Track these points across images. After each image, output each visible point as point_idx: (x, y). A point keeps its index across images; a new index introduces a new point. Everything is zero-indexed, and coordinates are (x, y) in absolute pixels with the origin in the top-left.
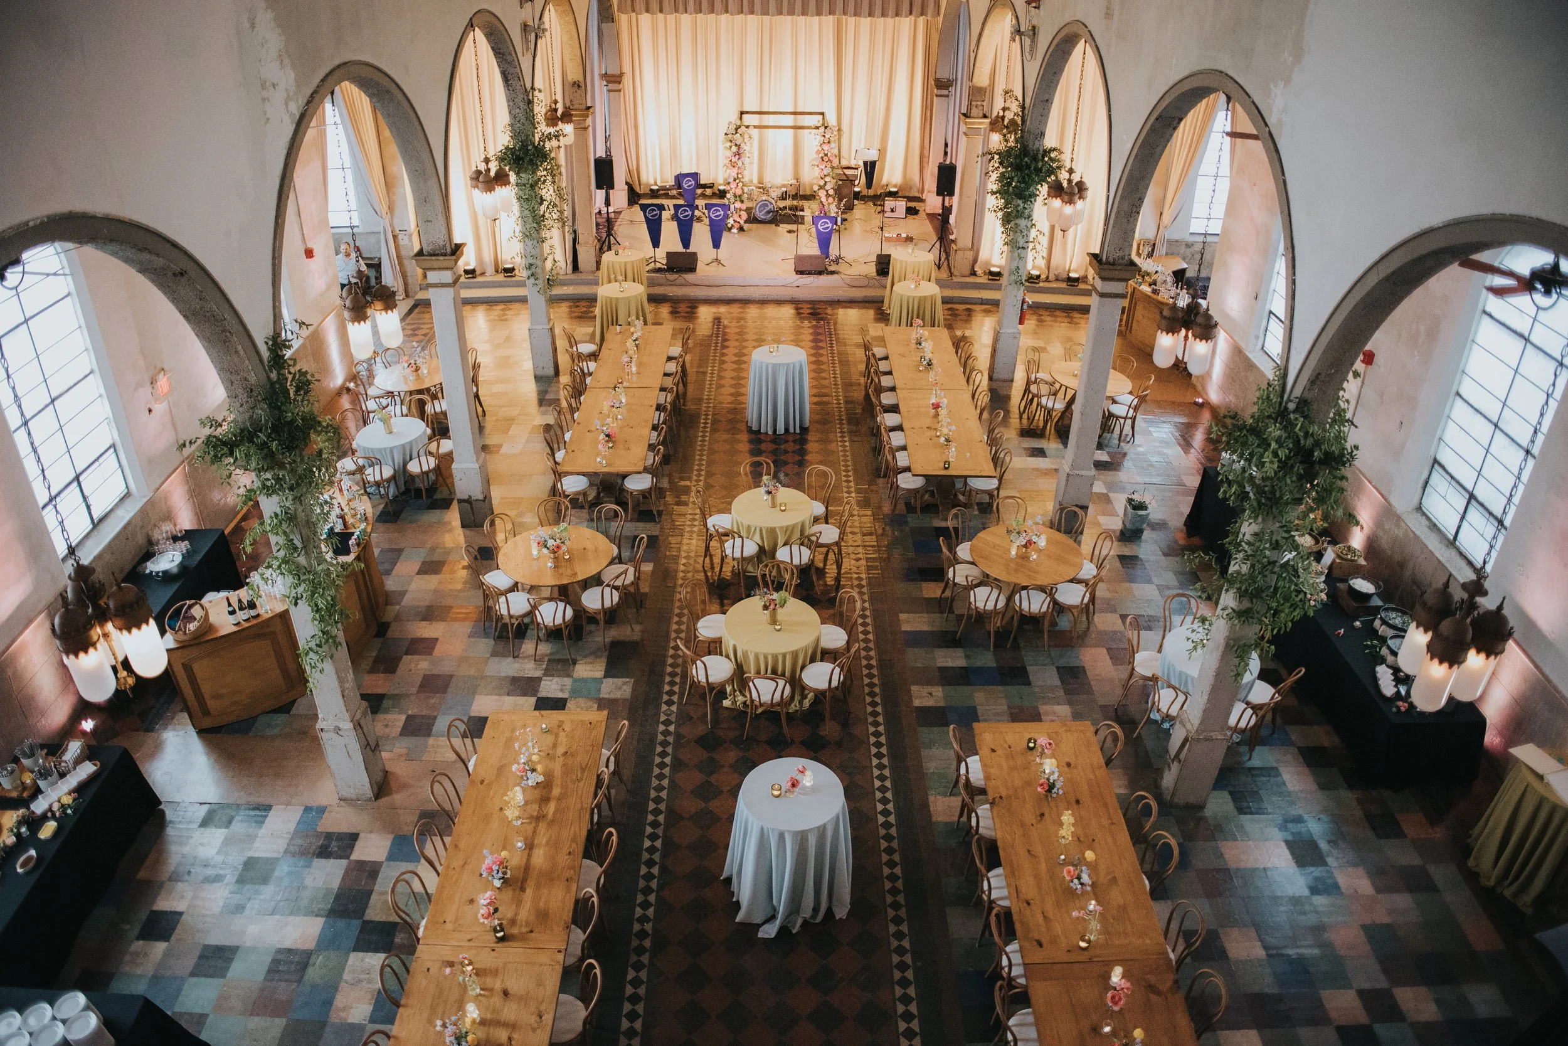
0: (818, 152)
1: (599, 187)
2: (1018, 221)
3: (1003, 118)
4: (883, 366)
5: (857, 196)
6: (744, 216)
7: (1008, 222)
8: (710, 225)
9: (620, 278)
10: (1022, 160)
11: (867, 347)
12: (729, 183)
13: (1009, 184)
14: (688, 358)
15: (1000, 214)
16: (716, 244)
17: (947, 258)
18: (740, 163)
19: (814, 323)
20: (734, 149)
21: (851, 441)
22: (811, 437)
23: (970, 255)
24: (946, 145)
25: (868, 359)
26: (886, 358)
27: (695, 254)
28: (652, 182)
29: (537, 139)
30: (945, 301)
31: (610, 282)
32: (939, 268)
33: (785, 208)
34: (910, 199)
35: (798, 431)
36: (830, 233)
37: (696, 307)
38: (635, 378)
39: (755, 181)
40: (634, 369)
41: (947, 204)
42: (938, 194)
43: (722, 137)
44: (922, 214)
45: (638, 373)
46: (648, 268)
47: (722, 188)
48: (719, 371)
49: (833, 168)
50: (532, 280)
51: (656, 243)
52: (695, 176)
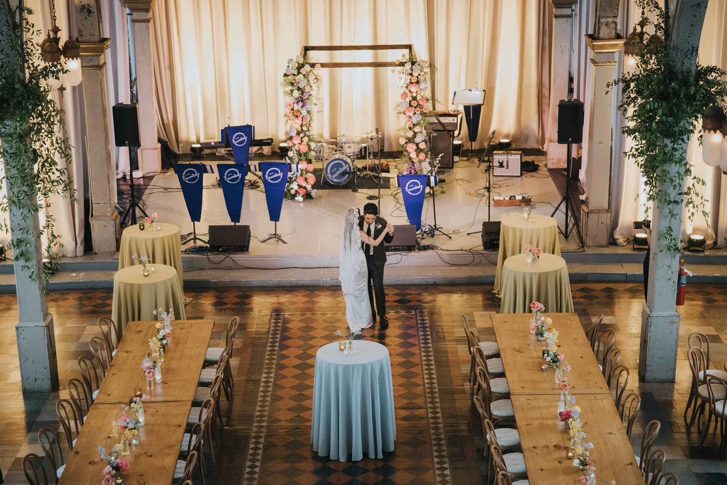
0: (404, 95)
1: (119, 143)
2: (666, 167)
3: (642, 34)
4: (493, 365)
5: (457, 150)
6: (312, 179)
7: (654, 169)
8: (267, 192)
9: (144, 258)
10: (667, 86)
11: (470, 341)
12: (291, 138)
13: (652, 119)
14: (234, 362)
15: (641, 160)
16: (275, 215)
17: (577, 223)
18: (304, 112)
19: (403, 313)
20: (296, 94)
21: (453, 468)
22: (398, 464)
23: (606, 218)
24: (571, 80)
25: (474, 358)
26: (497, 355)
27: (246, 229)
28: (193, 139)
29: (27, 76)
30: (574, 279)
31: (132, 263)
32: (566, 237)
33: (365, 168)
34: (526, 152)
35: (380, 456)
36: (422, 196)
37: (249, 297)
38: (159, 389)
39: (327, 136)
40: (158, 377)
41: (574, 155)
42: (561, 141)
43: (281, 78)
44: (543, 171)
45: (164, 383)
46: (184, 248)
47: (282, 145)
48: (276, 379)
49: (423, 114)
50: (22, 262)
51: (195, 215)
52: (248, 129)
